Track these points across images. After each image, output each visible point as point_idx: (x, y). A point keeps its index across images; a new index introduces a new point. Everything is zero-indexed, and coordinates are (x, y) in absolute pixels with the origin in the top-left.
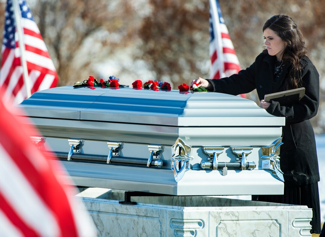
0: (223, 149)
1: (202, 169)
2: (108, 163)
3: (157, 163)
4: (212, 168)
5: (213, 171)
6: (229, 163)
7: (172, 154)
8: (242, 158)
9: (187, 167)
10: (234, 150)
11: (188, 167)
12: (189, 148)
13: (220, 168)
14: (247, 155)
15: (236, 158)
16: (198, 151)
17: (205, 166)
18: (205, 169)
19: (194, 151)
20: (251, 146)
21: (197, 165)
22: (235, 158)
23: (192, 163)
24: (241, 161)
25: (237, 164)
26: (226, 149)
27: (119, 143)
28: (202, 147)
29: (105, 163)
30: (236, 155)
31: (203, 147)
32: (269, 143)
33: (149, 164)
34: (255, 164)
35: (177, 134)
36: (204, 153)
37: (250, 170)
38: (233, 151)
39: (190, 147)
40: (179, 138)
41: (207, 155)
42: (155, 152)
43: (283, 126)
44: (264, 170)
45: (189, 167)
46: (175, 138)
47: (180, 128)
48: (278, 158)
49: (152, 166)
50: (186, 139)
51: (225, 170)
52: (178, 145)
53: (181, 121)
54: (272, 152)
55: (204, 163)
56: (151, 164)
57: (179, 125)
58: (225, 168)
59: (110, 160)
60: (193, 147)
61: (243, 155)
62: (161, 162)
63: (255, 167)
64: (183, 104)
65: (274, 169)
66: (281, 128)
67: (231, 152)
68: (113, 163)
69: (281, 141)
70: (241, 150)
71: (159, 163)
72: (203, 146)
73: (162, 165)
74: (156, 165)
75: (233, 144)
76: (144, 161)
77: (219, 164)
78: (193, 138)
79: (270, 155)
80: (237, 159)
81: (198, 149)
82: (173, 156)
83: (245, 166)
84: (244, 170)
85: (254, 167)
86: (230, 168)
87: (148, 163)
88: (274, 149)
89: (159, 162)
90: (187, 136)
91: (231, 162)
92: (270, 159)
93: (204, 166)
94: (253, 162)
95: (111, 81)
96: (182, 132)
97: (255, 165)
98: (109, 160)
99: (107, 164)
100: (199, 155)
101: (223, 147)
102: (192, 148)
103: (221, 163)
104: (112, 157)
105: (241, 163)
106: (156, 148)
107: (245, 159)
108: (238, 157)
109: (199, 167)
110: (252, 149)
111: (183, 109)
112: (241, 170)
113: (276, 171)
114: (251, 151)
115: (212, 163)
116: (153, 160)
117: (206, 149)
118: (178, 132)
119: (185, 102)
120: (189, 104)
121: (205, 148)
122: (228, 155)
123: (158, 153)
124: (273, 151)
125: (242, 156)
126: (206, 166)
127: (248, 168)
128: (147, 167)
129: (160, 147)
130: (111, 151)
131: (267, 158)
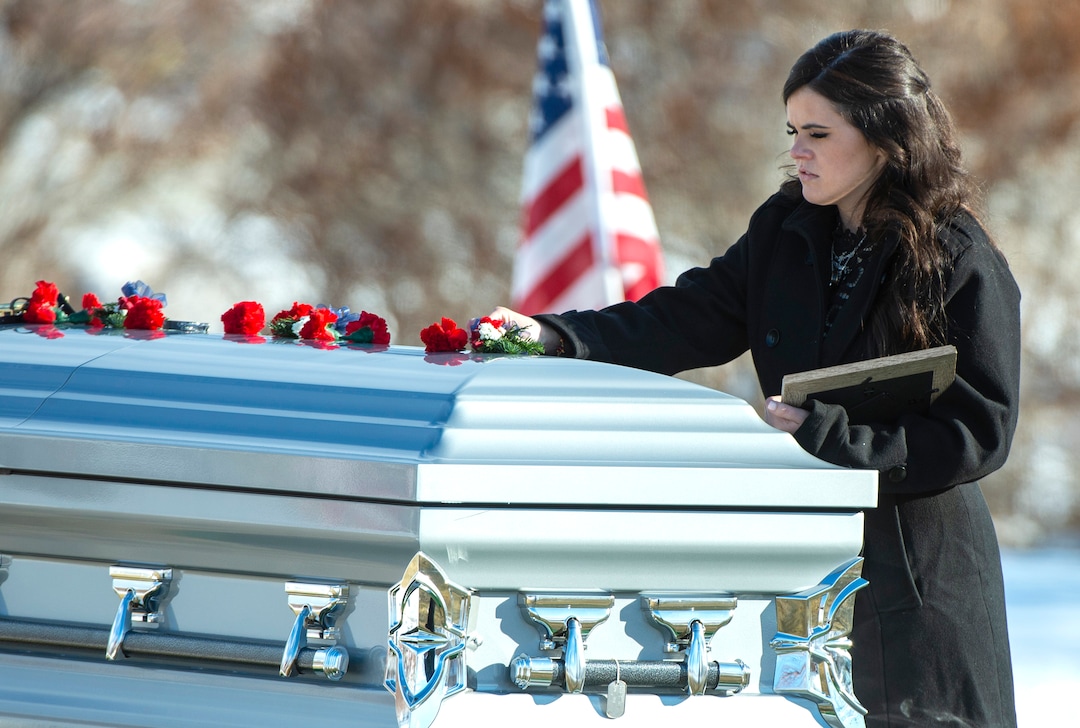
0: (610, 605)
1: (519, 690)
2: (112, 657)
3: (322, 660)
4: (559, 684)
5: (565, 696)
6: (632, 663)
7: (391, 622)
8: (689, 645)
9: (452, 681)
10: (658, 607)
11: (459, 681)
12: (465, 597)
13: (595, 685)
14: (711, 631)
15: (665, 642)
16: (500, 612)
17: (528, 674)
18: (531, 691)
19: (485, 610)
20: (731, 594)
21: (495, 673)
22: (661, 641)
23: (476, 660)
24: (686, 657)
25: (670, 668)
26: (622, 603)
27: (161, 572)
28: (518, 594)
29: (101, 656)
30: (664, 630)
31: (523, 593)
32: (806, 583)
33: (290, 663)
34: (746, 670)
35: (411, 535)
36: (526, 618)
37: (722, 694)
38: (653, 614)
39: (469, 593)
40: (420, 553)
41: (540, 627)
42: (314, 611)
43: (867, 511)
44: (782, 698)
45: (462, 679)
46: (403, 551)
47: (425, 513)
48: (843, 647)
49: (301, 672)
50: (452, 557)
51: (618, 694)
52: (414, 585)
53: (432, 480)
54: (821, 618)
55: (528, 662)
56: (296, 662)
57: (420, 498)
58: (618, 687)
59: (122, 645)
60: (480, 592)
61: (696, 631)
62: (340, 657)
63: (747, 683)
64: (443, 408)
65: (828, 694)
66: (861, 516)
67: (643, 619)
68: (132, 658)
69: (860, 572)
70: (685, 608)
71: (332, 658)
72: (523, 589)
73: (345, 669)
74: (321, 670)
75: (652, 582)
76: (268, 651)
77: (592, 667)
78: (481, 554)
79: (810, 631)
80: (670, 647)
81: (501, 600)
82: (392, 632)
83: (703, 679)
84: (697, 698)
85: (740, 683)
86: (638, 685)
87: (287, 659)
88: (828, 605)
89: (331, 654)
90: (456, 546)
91: (642, 660)
92: (812, 650)
93: (525, 678)
94: (738, 661)
95: (130, 305)
96: (433, 527)
97: (747, 676)
98: (117, 645)
99: (107, 661)
100: (504, 629)
101: (609, 593)
102: (474, 599)
103: (599, 666)
104: (131, 631)
105: (684, 665)
106: (319, 597)
107: (703, 650)
108: (673, 641)
109: (504, 681)
110: (734, 606)
111: (441, 431)
112: (686, 694)
113: (835, 699)
114: (731, 613)
115: (562, 662)
116: (305, 648)
117: (535, 604)
118: (416, 529)
119: (451, 399)
120: (466, 406)
121: (530, 599)
122: (629, 631)
123: (326, 619)
124: (825, 614)
125: (688, 636)
126: (535, 676)
127: (715, 685)
128: (280, 678)
129: (338, 590)
130: (125, 604)
131: (798, 645)
